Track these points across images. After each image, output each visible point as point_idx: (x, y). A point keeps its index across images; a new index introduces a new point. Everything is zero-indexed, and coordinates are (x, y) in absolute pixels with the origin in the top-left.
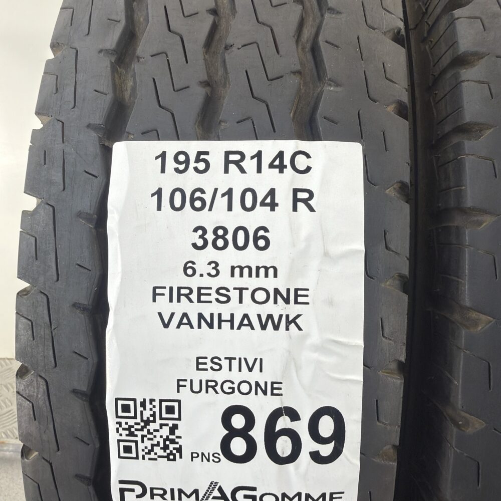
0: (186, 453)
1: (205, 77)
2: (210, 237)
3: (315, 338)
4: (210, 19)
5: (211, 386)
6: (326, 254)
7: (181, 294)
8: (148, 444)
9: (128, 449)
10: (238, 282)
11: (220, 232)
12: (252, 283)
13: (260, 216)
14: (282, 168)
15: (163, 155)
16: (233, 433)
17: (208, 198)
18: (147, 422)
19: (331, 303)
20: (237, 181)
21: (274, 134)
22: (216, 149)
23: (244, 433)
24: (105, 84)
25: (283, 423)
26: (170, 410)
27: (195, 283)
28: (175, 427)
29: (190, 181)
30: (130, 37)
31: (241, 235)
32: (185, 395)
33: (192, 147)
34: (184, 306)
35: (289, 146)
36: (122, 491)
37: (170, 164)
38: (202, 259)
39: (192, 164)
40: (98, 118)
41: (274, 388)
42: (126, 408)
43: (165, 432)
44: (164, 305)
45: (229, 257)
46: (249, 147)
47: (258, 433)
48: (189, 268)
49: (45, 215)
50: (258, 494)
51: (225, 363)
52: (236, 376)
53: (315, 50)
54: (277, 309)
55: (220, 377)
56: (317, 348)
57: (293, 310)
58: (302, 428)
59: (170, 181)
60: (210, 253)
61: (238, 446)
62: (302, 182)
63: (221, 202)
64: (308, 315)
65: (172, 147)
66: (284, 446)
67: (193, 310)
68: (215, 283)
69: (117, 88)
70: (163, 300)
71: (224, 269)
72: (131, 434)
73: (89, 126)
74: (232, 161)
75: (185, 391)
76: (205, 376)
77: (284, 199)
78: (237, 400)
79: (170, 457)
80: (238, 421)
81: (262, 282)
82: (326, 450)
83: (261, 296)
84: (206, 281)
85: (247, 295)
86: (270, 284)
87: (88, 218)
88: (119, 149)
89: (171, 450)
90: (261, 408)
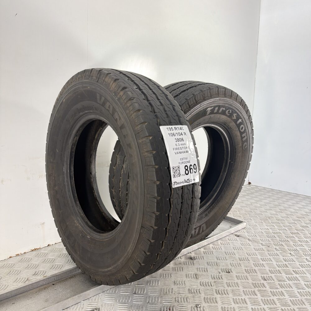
5: (182, 163)
7: (176, 149)
8: (177, 174)
9: (174, 176)
10: (182, 146)
11: (178, 139)
13: (181, 137)
14: (181, 129)
18: (176, 170)
20: (177, 131)
21: (179, 124)
22: (173, 127)
25: (191, 167)
26: (179, 168)
27: (177, 147)
28: (179, 171)
29: (172, 132)
31: (180, 139)
32: (180, 165)
33: (170, 127)
35: (181, 126)
36: (174, 184)
37: (169, 129)
39: (171, 129)
40: (156, 122)
41: (189, 162)
42: (174, 169)
45: (180, 143)
46: (176, 126)
47: (189, 169)
50: (189, 180)
51: (183, 159)
52: (185, 161)
55: (183, 161)
58: (193, 168)
59: (170, 132)
61: (187, 173)
62: (184, 131)
63: (177, 135)
65: (168, 127)
67: (178, 151)
68: (179, 147)
71: (180, 145)
72: (175, 173)
73: (155, 124)
74: (176, 129)
77: (183, 134)
78: (186, 164)
79: (179, 176)
81: (184, 146)
82: (195, 171)
83: (185, 148)
85: (183, 148)
88: (161, 128)
89: (180, 175)
90: (188, 165)
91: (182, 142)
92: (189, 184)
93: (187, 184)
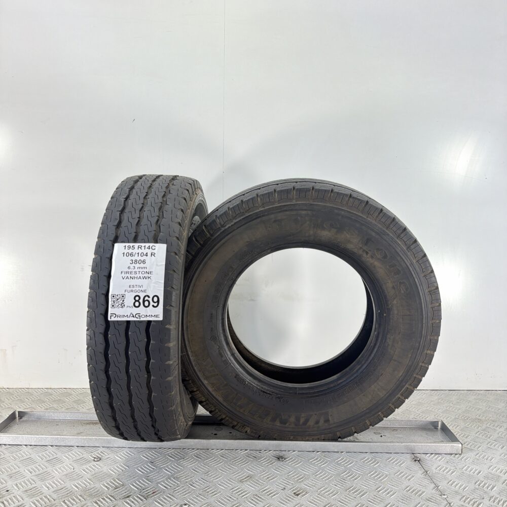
0: (126, 306)
1: (135, 231)
2: (134, 261)
3: (153, 281)
4: (138, 219)
5: (132, 291)
6: (157, 265)
7: (127, 272)
8: (118, 304)
9: (113, 306)
10: (139, 270)
11: (136, 261)
12: (141, 270)
13: (145, 257)
14: (149, 248)
15: (125, 246)
16: (136, 301)
17: (134, 254)
18: (118, 299)
19: (157, 274)
20: (140, 251)
21: (149, 242)
22: (136, 245)
23: (138, 301)
24: (114, 232)
25: (146, 298)
26: (123, 296)
27: (130, 270)
29: (130, 251)
30: (120, 222)
31: (140, 261)
33: (131, 245)
34: (128, 275)
35: (151, 245)
36: (111, 316)
37: (127, 248)
38: (132, 266)
39: (131, 248)
40: (112, 239)
41: (145, 291)
42: (113, 296)
43: (122, 301)
44: (123, 275)
45: (137, 265)
46: (143, 245)
47: (141, 301)
48: (129, 268)
49: (99, 258)
50: (140, 315)
51: (135, 286)
52: (137, 289)
53: (160, 226)
54: (146, 275)
55: (134, 289)
56: (154, 283)
57: (149, 275)
58: (150, 300)
59: (126, 251)
60: (134, 265)
61: (137, 304)
62: (153, 251)
63: (136, 255)
64: (152, 276)
65: (127, 244)
66: (146, 303)
67: (129, 276)
68: (134, 270)
69: (116, 233)
70: (123, 274)
71: (136, 268)
72: (114, 302)
73: (110, 240)
74: (139, 247)
75: (127, 292)
76: (131, 289)
77: (149, 254)
78: (137, 294)
79: (122, 307)
80: (137, 298)
81: (144, 270)
82: (155, 305)
83: (143, 273)
84: (132, 270)
85: (140, 273)
86: (145, 270)
87: (108, 258)
88: (116, 245)
89: (123, 305)
90: (142, 295)
91: (142, 265)
92: (138, 319)
93: (135, 319)
